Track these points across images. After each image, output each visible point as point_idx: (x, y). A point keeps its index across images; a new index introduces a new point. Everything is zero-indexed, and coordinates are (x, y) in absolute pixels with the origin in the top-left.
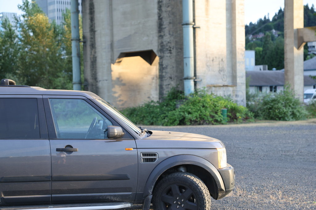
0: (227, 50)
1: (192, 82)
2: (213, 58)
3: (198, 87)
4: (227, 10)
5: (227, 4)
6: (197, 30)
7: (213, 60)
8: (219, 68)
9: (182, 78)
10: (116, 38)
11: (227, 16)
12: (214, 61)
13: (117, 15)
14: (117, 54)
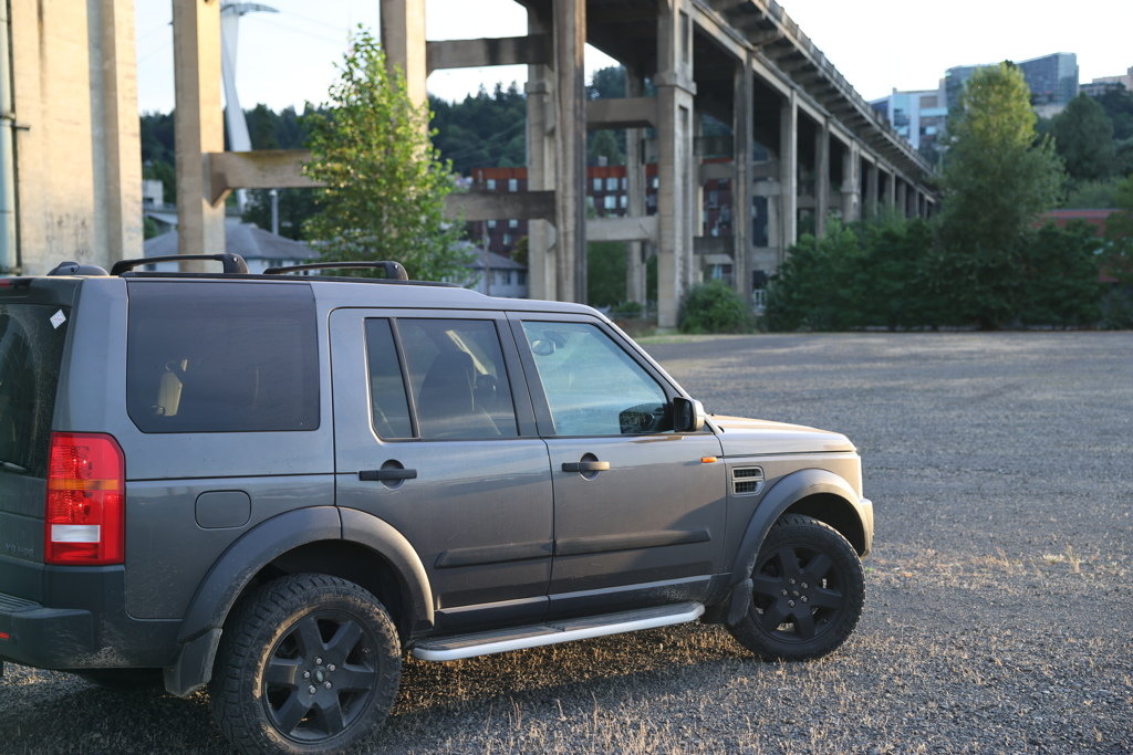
0: (95, 197)
2: (61, 217)
4: (92, 87)
5: (91, 72)
6: (21, 134)
7: (60, 223)
8: (77, 244)
11: (92, 104)
12: (64, 224)
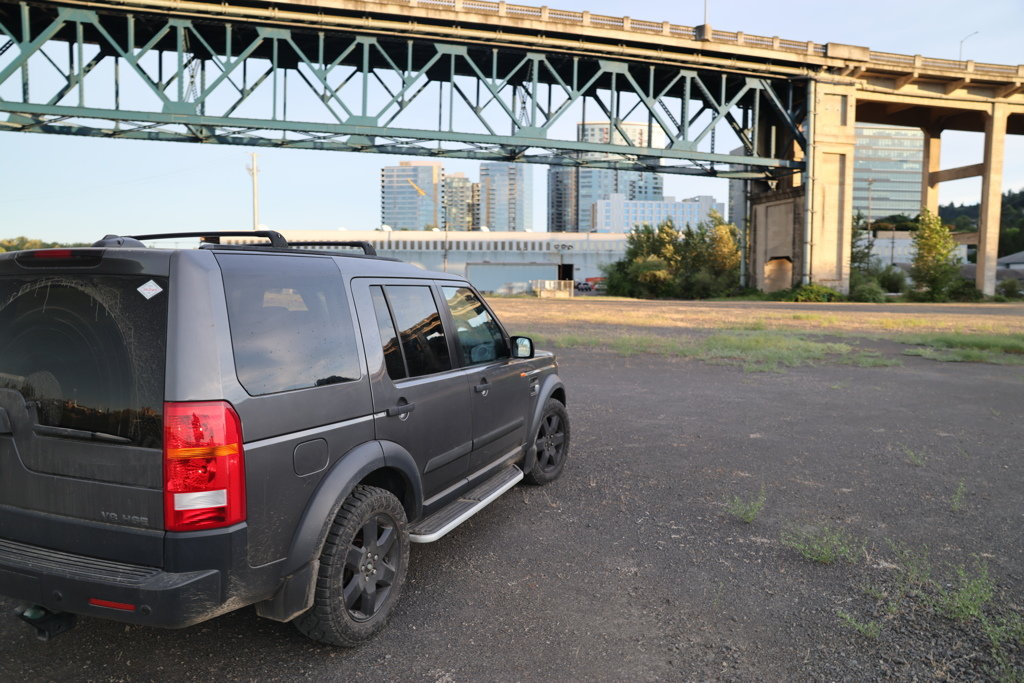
1: (808, 278)
3: (813, 280)
6: (813, 246)
7: (825, 266)
9: (803, 275)
10: (770, 246)
13: (770, 233)
14: (768, 258)
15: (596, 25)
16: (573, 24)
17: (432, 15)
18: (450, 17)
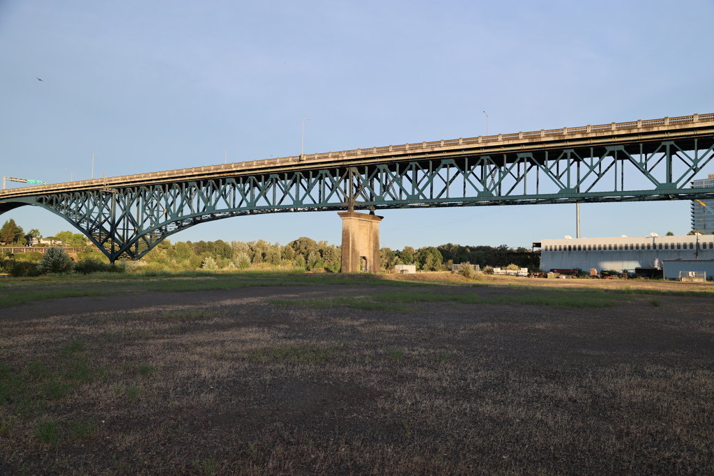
15: (702, 121)
16: (687, 123)
17: (599, 135)
18: (610, 134)
